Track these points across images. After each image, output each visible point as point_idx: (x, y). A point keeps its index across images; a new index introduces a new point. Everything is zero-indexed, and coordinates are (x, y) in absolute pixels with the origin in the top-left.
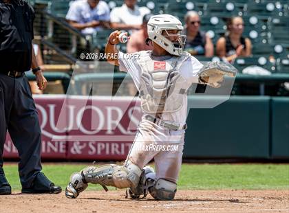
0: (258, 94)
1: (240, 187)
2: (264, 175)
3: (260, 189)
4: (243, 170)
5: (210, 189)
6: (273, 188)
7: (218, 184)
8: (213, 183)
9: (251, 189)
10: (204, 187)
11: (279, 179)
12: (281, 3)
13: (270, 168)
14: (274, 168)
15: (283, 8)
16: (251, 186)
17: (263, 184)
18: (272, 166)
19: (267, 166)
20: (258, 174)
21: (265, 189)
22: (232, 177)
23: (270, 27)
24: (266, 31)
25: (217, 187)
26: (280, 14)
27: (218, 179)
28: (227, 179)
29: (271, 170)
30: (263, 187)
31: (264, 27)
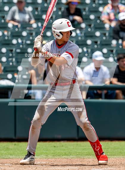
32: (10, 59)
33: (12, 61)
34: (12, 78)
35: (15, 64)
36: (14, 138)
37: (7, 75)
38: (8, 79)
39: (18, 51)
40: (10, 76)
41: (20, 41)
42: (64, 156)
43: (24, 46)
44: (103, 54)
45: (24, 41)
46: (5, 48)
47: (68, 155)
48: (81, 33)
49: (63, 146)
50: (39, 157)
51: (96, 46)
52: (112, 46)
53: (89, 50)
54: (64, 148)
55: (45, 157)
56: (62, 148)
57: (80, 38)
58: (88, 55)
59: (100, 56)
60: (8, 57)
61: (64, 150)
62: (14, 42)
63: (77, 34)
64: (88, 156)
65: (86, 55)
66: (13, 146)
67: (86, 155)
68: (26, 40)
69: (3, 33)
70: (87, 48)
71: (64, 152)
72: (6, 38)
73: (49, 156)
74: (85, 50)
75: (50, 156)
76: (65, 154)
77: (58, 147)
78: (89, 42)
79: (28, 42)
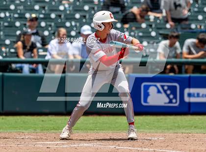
6: (6, 131)
11: (9, 126)
12: (9, 13)
13: (3, 119)
14: (6, 119)
15: (10, 16)
18: (4, 117)
19: (1, 117)
23: (2, 28)
26: (9, 20)
35: (2, 37)
36: (1, 111)
39: (6, 24)
42: (53, 131)
43: (12, 20)
44: (92, 28)
45: (12, 15)
47: (56, 129)
48: (69, 7)
49: (51, 120)
50: (27, 131)
51: (84, 20)
53: (78, 24)
54: (52, 122)
55: (33, 131)
56: (50, 122)
57: (68, 12)
58: (76, 29)
59: (88, 30)
61: (53, 124)
62: (2, 15)
63: (65, 8)
64: (77, 131)
66: (1, 120)
68: (14, 14)
70: (75, 22)
71: (53, 126)
74: (73, 24)
75: (38, 131)
76: (54, 129)
77: (46, 121)
78: (77, 16)
79: (16, 16)
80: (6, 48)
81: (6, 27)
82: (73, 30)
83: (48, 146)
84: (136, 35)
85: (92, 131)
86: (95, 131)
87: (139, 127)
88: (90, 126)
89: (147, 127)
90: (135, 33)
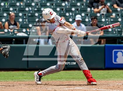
0: (23, 44)
1: (16, 80)
2: (25, 76)
3: (24, 81)
4: (17, 73)
5: (4, 81)
6: (29, 80)
7: (8, 79)
8: (5, 79)
9: (21, 81)
10: (2, 81)
12: (31, 8)
13: (28, 73)
14: (29, 73)
15: (32, 9)
16: (21, 80)
17: (25, 79)
18: (29, 72)
19: (27, 72)
20: (23, 75)
21: (26, 81)
22: (13, 77)
23: (27, 17)
24: (26, 19)
25: (7, 80)
26: (31, 12)
27: (8, 77)
28: (11, 77)
29: (28, 74)
30: (25, 80)
31: (25, 17)
32: (24, 20)
33: (25, 21)
34: (25, 32)
35: (27, 23)
36: (27, 68)
37: (22, 30)
38: (23, 32)
39: (30, 15)
40: (24, 30)
41: (30, 9)
42: (58, 80)
43: (33, 12)
44: (82, 16)
46: (22, 13)
48: (68, 4)
51: (77, 12)
52: (88, 11)
53: (74, 14)
55: (46, 80)
57: (68, 7)
58: (73, 17)
60: (23, 19)
61: (58, 76)
62: (27, 9)
63: (66, 4)
64: (73, 80)
65: (71, 17)
66: (27, 73)
67: (72, 79)
68: (34, 8)
69: (20, 4)
70: (72, 13)
71: (58, 77)
72: (22, 7)
73: (49, 79)
74: (71, 14)
76: (59, 78)
77: (54, 74)
78: (73, 9)
79: (36, 9)
80: (29, 29)
81: (30, 16)
82: (71, 18)
83: (55, 89)
84: (109, 20)
85: (82, 80)
86: (84, 79)
87: (111, 77)
88: (81, 77)
89: (116, 77)
90: (108, 20)
